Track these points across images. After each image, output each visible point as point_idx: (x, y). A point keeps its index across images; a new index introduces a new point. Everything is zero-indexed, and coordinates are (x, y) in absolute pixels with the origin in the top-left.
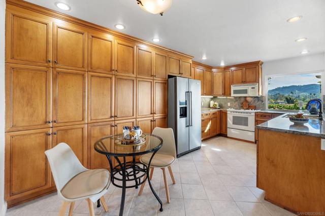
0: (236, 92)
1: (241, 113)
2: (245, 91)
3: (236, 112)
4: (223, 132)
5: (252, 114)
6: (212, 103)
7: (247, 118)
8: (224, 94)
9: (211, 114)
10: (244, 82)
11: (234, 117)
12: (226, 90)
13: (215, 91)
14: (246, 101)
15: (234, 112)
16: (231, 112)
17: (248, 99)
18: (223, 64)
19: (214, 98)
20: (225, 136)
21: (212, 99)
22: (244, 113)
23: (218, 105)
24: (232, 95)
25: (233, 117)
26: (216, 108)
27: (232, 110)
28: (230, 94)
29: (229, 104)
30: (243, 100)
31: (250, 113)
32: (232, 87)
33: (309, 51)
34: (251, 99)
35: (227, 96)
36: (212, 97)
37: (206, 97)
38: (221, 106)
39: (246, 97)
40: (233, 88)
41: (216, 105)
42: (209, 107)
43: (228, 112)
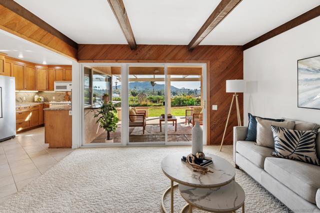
0: (58, 87)
1: (61, 104)
2: (65, 87)
6: (36, 97)
8: (48, 89)
9: (31, 107)
10: (64, 80)
12: (50, 86)
13: (38, 86)
14: (67, 95)
15: (55, 104)
16: (52, 104)
17: (69, 93)
19: (40, 92)
21: (37, 93)
24: (55, 90)
26: (40, 102)
27: (54, 102)
29: (54, 98)
30: (65, 93)
32: (55, 83)
35: (51, 90)
37: (26, 91)
38: (46, 100)
39: (67, 92)
40: (56, 84)
41: (41, 99)
42: (34, 101)
43: (50, 105)
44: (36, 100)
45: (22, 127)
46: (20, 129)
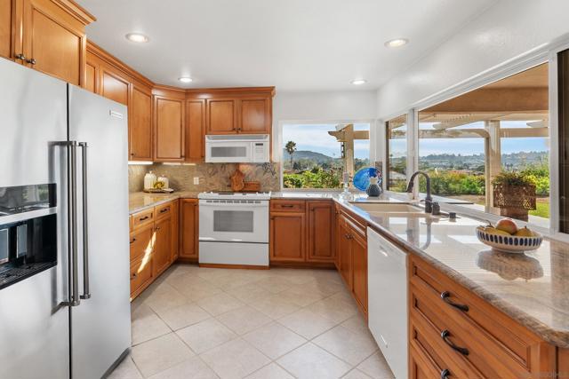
0: (217, 151)
1: (237, 201)
2: (242, 152)
3: (223, 201)
4: (188, 254)
5: (263, 203)
7: (252, 213)
8: (186, 156)
9: (155, 214)
10: (238, 129)
11: (217, 214)
12: (192, 148)
13: (161, 147)
14: (238, 171)
15: (216, 201)
16: (209, 201)
17: (241, 167)
18: (186, 80)
20: (194, 262)
22: (244, 201)
23: (167, 185)
24: (208, 158)
25: (216, 212)
26: (164, 193)
28: (203, 157)
29: (196, 181)
30: (231, 169)
31: (258, 201)
32: (207, 139)
33: (366, 81)
34: (250, 168)
35: (195, 160)
36: (151, 163)
37: (133, 163)
38: (175, 187)
39: (237, 165)
40: (210, 143)
41: (162, 185)
43: (200, 202)
44: (148, 185)
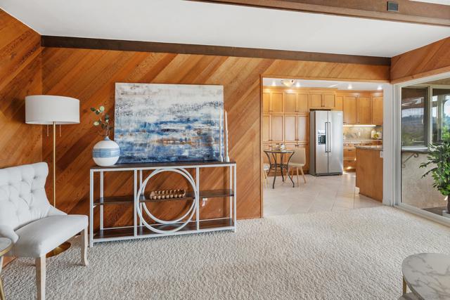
6: (373, 133)
19: (378, 127)
36: (374, 126)
37: (362, 126)
41: (378, 136)
42: (370, 138)
44: (372, 136)
45: (352, 166)
46: (349, 168)
